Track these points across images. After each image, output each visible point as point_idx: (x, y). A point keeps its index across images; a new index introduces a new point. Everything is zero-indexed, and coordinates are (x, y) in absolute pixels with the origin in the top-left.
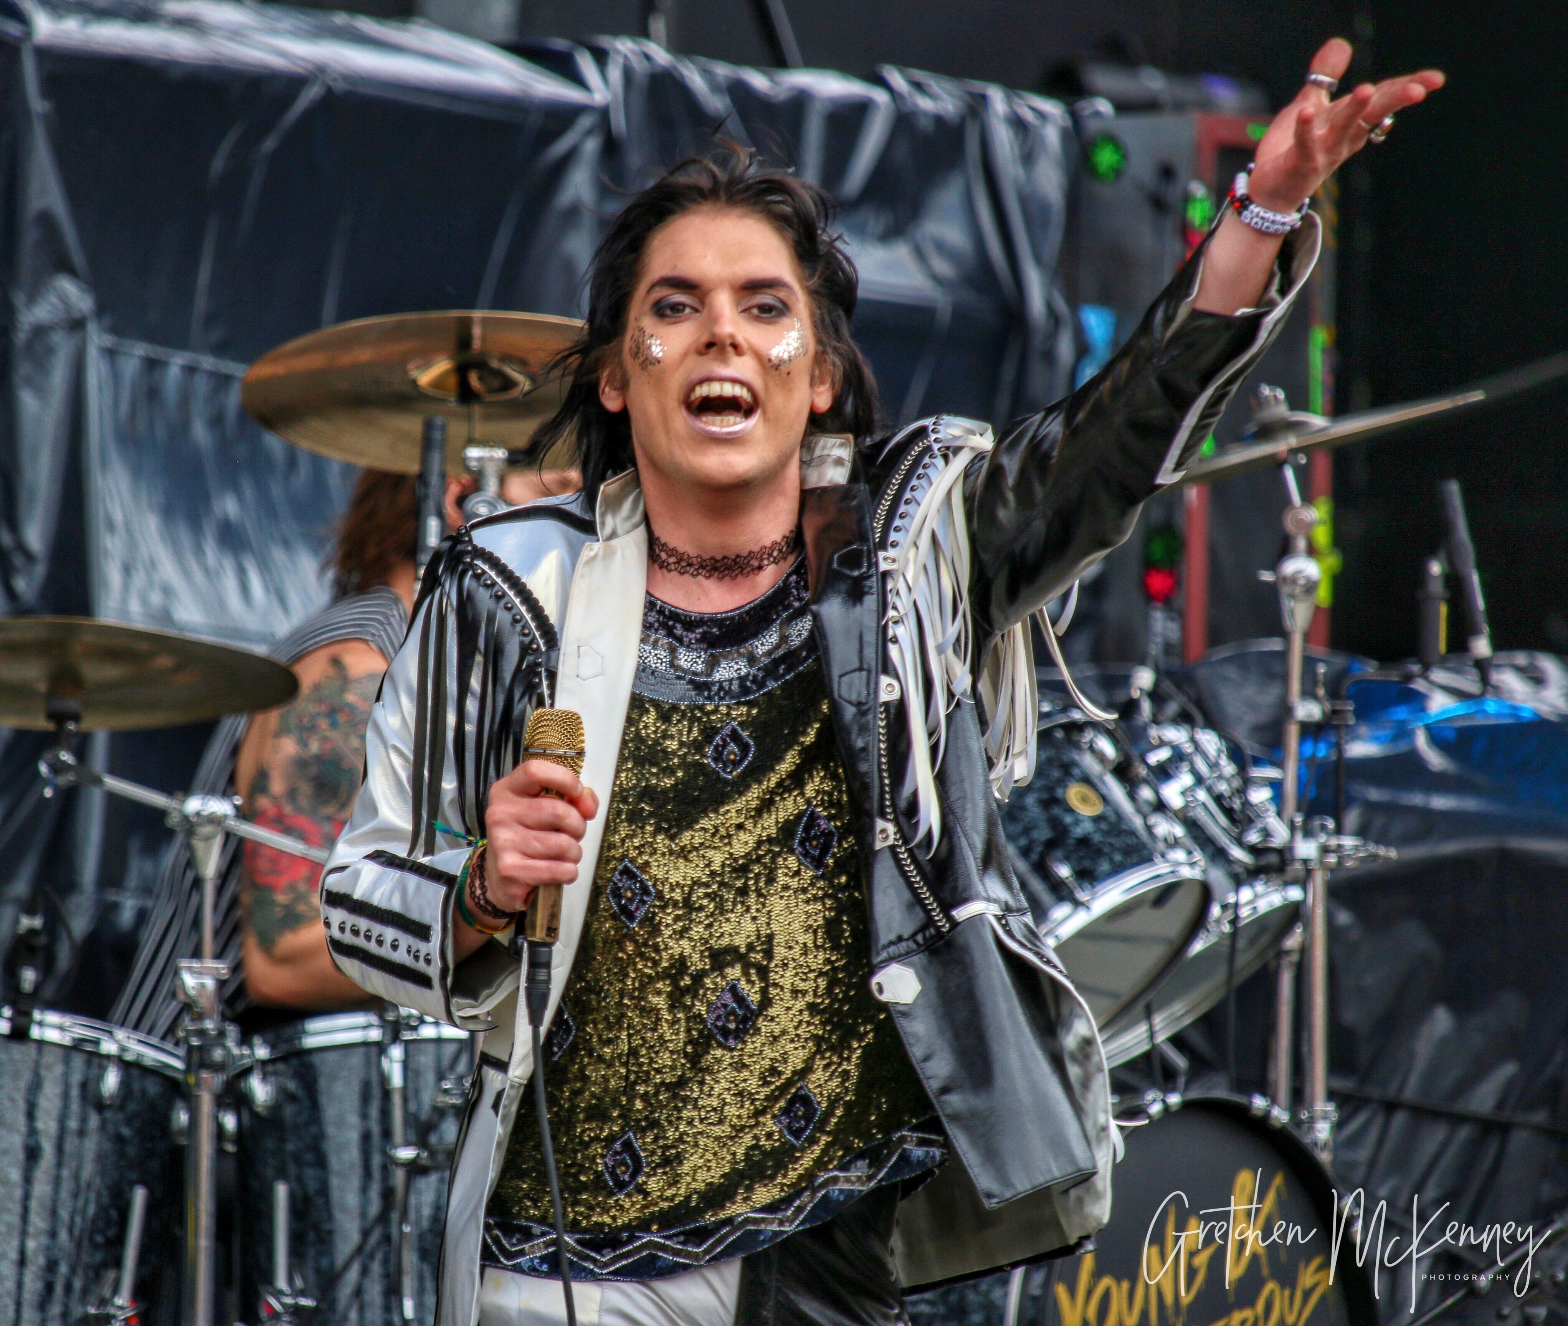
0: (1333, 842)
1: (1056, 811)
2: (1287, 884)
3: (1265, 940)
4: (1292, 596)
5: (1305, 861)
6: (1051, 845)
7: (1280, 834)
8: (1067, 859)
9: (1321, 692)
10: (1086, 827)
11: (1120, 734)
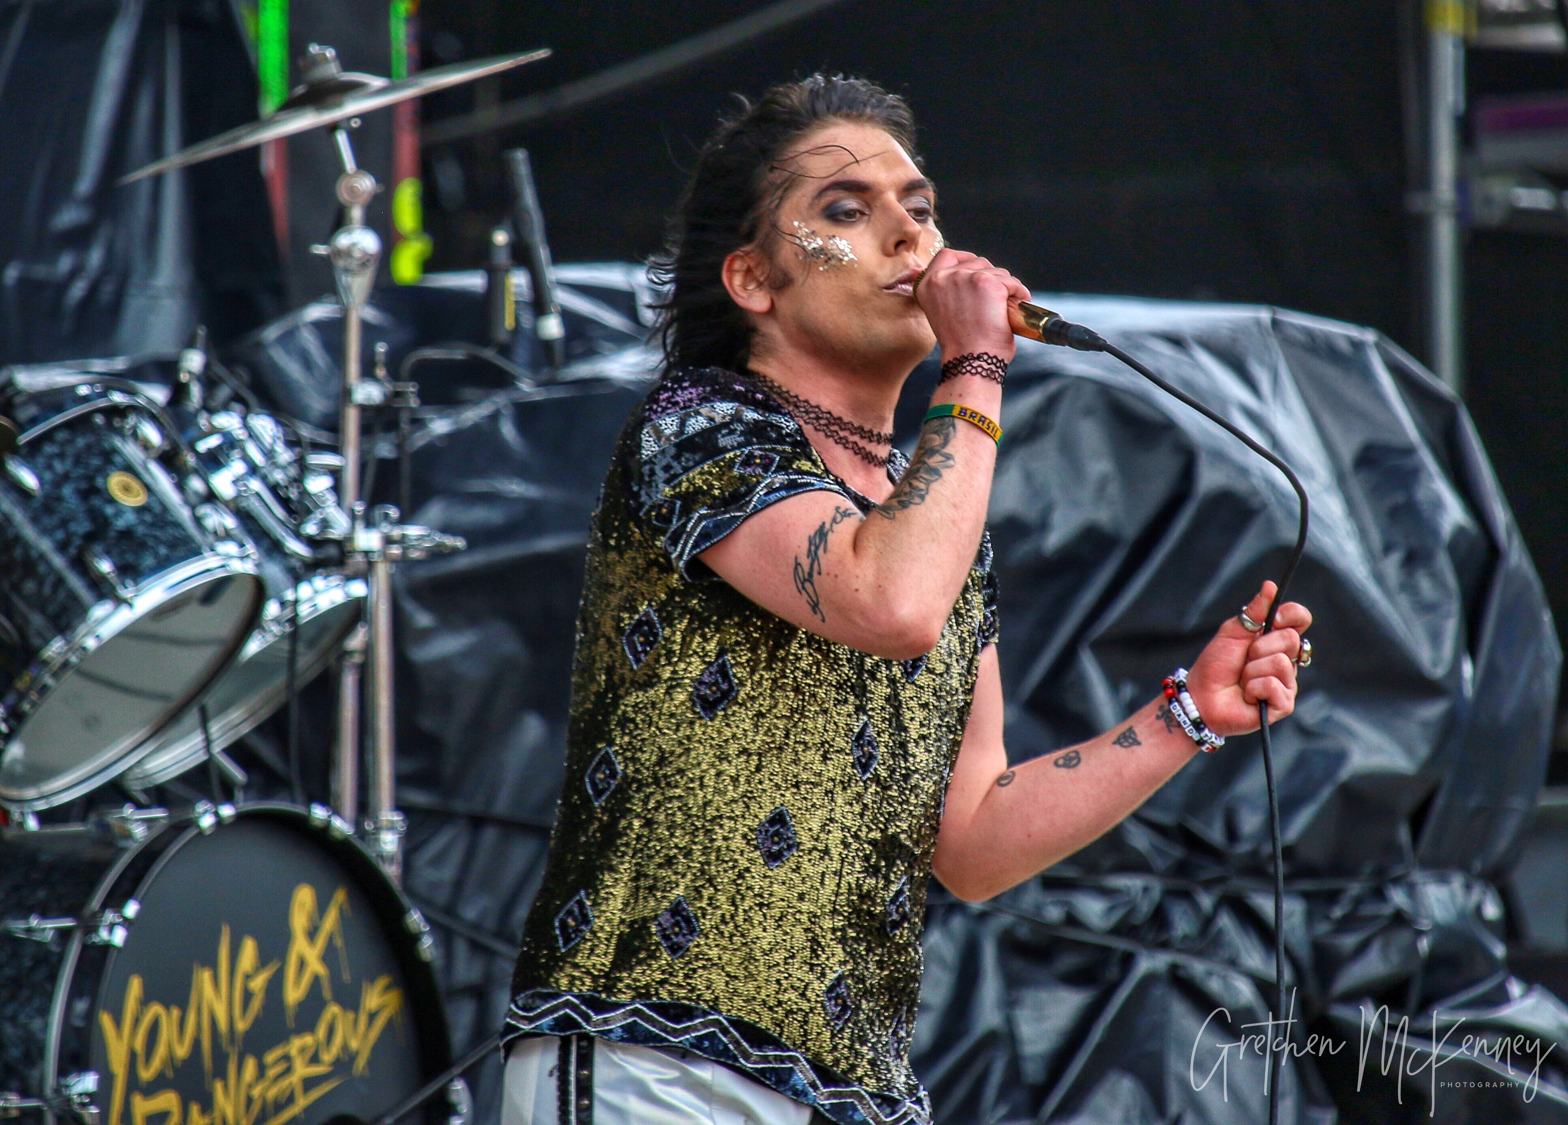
0: (396, 532)
1: (96, 502)
2: (349, 578)
3: (326, 640)
4: (347, 271)
5: (367, 553)
6: (90, 538)
7: (340, 524)
8: (108, 553)
9: (381, 372)
10: (127, 520)
11: (165, 419)
